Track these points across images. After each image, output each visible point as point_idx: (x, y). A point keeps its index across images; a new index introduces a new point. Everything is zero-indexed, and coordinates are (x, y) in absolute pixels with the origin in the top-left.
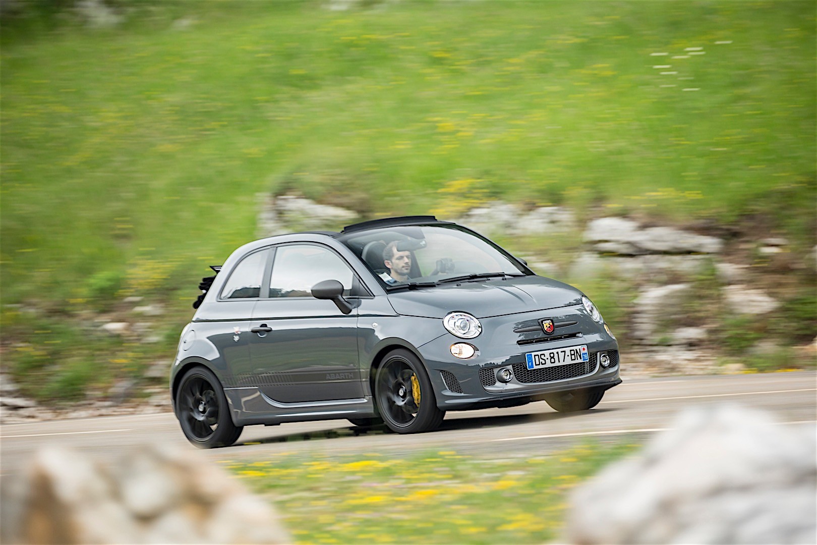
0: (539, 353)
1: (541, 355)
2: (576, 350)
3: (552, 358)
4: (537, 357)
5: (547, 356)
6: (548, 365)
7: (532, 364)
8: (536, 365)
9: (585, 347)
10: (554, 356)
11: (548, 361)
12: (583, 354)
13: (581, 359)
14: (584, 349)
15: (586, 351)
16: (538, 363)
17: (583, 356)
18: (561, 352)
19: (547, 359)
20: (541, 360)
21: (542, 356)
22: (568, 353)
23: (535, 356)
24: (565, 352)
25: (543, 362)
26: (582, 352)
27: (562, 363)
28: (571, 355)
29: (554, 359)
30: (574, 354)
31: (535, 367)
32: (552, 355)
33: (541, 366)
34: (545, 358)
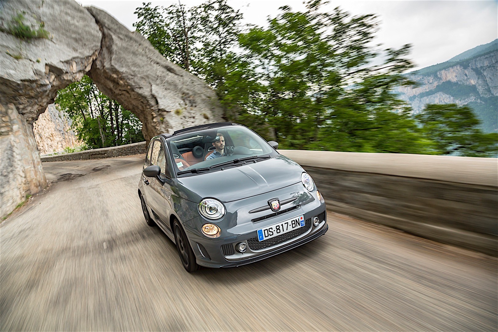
0: (268, 228)
1: (269, 229)
2: (296, 220)
3: (277, 229)
4: (266, 231)
5: (274, 228)
6: (275, 234)
7: (262, 237)
8: (265, 237)
9: (302, 217)
10: (279, 228)
11: (275, 233)
12: (301, 222)
13: (299, 225)
14: (302, 218)
15: (303, 219)
16: (267, 235)
17: (301, 223)
18: (285, 224)
19: (274, 231)
20: (269, 233)
21: (271, 230)
22: (290, 223)
23: (264, 230)
24: (288, 223)
25: (271, 233)
26: (300, 220)
27: (285, 231)
28: (292, 224)
29: (280, 230)
30: (295, 223)
31: (265, 239)
32: (278, 228)
33: (270, 237)
34: (272, 231)
